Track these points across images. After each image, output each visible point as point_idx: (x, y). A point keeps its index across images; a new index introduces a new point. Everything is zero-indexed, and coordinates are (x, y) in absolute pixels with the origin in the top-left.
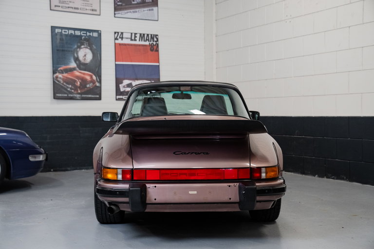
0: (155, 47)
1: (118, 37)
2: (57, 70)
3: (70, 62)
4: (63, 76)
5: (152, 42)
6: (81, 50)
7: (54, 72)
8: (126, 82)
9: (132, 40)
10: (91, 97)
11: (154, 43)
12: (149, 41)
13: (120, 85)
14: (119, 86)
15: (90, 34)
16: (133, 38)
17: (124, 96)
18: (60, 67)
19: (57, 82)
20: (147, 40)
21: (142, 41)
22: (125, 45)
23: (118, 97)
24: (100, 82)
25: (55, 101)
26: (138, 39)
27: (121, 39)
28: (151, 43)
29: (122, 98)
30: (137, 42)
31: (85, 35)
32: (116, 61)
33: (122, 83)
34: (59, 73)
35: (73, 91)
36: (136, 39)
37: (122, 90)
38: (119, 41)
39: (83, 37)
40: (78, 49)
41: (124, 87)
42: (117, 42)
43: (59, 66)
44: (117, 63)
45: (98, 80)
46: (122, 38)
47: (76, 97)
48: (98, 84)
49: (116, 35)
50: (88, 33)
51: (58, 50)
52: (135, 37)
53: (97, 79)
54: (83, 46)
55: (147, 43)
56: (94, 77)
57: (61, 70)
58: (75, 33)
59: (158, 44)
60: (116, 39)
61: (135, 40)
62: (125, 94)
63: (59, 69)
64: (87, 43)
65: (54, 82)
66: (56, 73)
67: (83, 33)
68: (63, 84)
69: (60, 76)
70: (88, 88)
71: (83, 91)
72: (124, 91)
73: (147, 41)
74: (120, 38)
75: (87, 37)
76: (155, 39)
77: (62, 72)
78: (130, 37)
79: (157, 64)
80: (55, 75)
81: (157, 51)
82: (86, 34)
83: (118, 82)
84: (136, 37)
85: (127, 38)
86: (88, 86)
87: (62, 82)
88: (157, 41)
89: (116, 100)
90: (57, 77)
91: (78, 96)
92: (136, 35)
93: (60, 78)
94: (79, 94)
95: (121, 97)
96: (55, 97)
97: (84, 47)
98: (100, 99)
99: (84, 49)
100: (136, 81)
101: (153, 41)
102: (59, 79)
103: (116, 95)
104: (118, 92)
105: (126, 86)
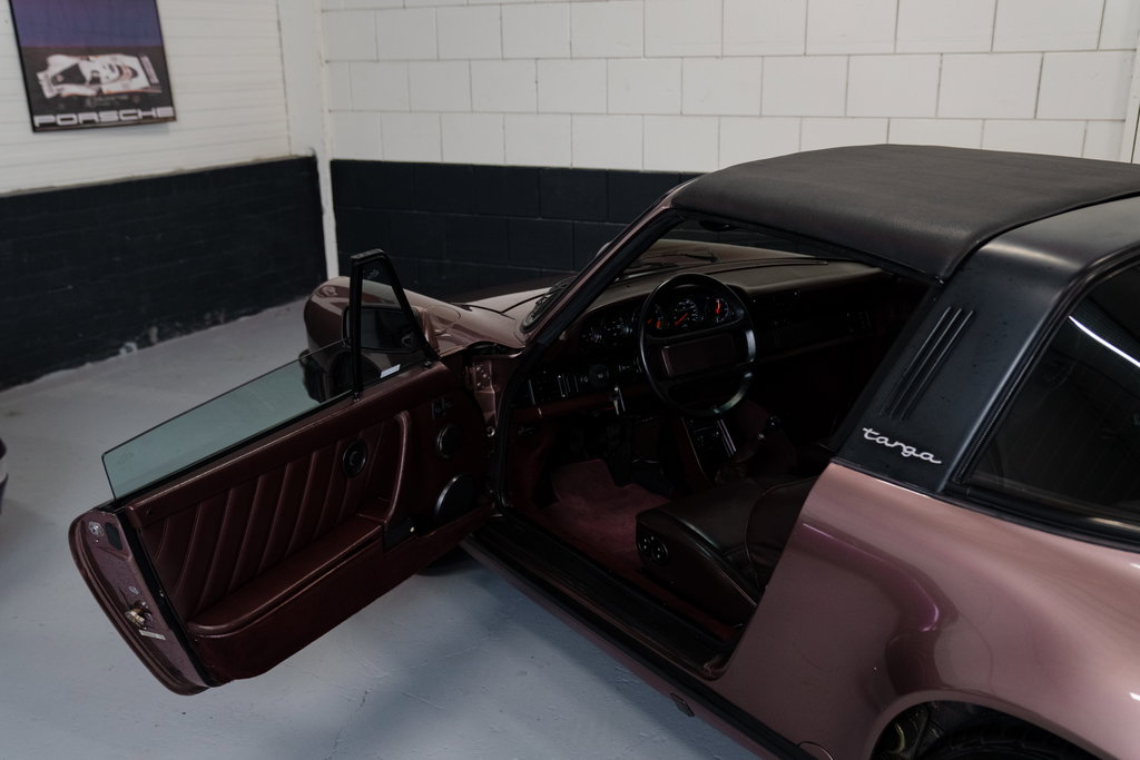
8: (59, 63)
13: (41, 76)
14: (37, 80)
17: (59, 117)
23: (39, 120)
29: (55, 124)
33: (44, 67)
37: (49, 92)
41: (54, 81)
62: (62, 106)
72: (58, 97)
83: (30, 63)
89: (35, 129)
95: (49, 119)
100: (91, 58)
103: (32, 114)
104: (37, 102)
105: (60, 79)
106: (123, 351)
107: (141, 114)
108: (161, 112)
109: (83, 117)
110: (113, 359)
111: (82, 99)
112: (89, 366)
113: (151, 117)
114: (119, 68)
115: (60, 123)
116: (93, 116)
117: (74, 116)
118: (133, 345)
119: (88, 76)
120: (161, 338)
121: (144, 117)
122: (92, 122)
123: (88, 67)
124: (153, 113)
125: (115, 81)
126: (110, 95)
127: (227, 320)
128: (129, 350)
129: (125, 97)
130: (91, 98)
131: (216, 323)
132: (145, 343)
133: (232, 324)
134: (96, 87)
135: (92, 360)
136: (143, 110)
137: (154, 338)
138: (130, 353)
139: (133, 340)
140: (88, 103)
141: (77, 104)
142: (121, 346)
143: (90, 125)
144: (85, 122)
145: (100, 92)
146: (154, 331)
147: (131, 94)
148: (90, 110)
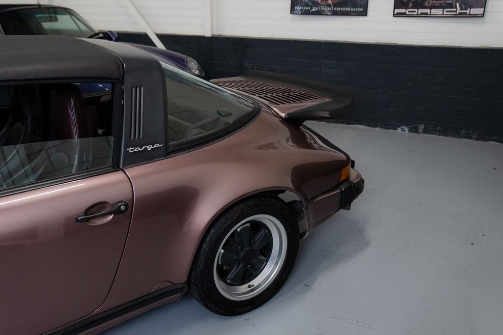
10: (348, 11)
17: (408, 10)
23: (397, 11)
29: (405, 14)
47: (324, 11)
89: (394, 15)
91: (327, 9)
94: (329, 6)
95: (403, 11)
96: (292, 11)
98: (365, 14)
103: (395, 8)
106: (399, 130)
107: (459, 11)
108: (474, 11)
109: (421, 11)
110: (392, 131)
112: (378, 129)
113: (465, 14)
115: (407, 13)
116: (428, 11)
117: (416, 10)
118: (406, 129)
120: (425, 131)
121: (461, 14)
122: (427, 14)
124: (468, 11)
127: (478, 139)
128: (403, 130)
131: (468, 137)
132: (414, 130)
133: (481, 143)
135: (380, 127)
137: (421, 130)
138: (403, 132)
139: (407, 126)
140: (427, 4)
141: (420, 4)
142: (399, 127)
143: (424, 15)
144: (421, 14)
146: (422, 127)
148: (426, 8)
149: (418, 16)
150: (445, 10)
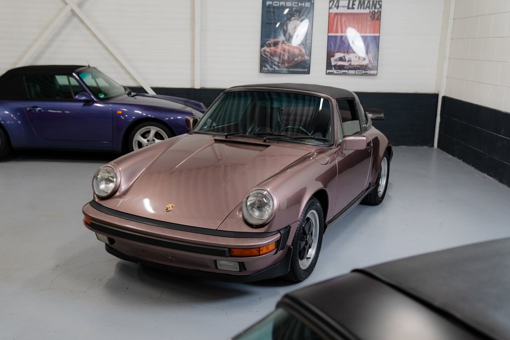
0: (376, 16)
1: (333, 6)
2: (265, 43)
3: (279, 35)
4: (270, 50)
5: (373, 9)
6: (291, 22)
7: (262, 46)
9: (349, 8)
10: (298, 71)
11: (376, 11)
12: (369, 8)
13: (332, 59)
14: (330, 60)
15: (302, 4)
16: (351, 6)
18: (267, 41)
19: (264, 56)
20: (367, 7)
21: (361, 8)
22: (341, 14)
23: (328, 71)
24: (310, 55)
25: (263, 74)
26: (356, 6)
27: (336, 8)
28: (372, 11)
29: (333, 73)
30: (356, 11)
31: (297, 6)
32: (328, 33)
33: (333, 56)
34: (267, 46)
35: (280, 64)
36: (354, 6)
37: (333, 64)
38: (334, 10)
39: (294, 9)
40: (288, 22)
41: (336, 60)
42: (331, 11)
43: (267, 39)
44: (330, 34)
45: (308, 53)
46: (338, 7)
47: (283, 71)
48: (307, 58)
49: (331, 4)
50: (300, 3)
51: (266, 23)
52: (353, 4)
53: (306, 52)
54: (293, 18)
55: (367, 11)
56: (303, 51)
57: (269, 44)
58: (286, 4)
59: (380, 12)
60: (330, 8)
61: (353, 8)
62: (337, 68)
63: (267, 42)
64: (298, 14)
65: (261, 56)
66: (264, 47)
67: (294, 4)
68: (270, 57)
69: (268, 49)
70: (296, 61)
71: (291, 64)
73: (368, 9)
74: (335, 6)
75: (298, 8)
76: (378, 6)
77: (269, 46)
78: (347, 5)
79: (378, 35)
80: (263, 49)
81: (379, 19)
82: (298, 4)
83: (330, 55)
84: (355, 5)
85: (343, 7)
86: (296, 59)
87: (269, 56)
88: (381, 7)
89: (326, 74)
90: (265, 51)
91: (285, 70)
92: (355, 3)
93: (268, 52)
94: (287, 67)
95: (332, 71)
96: (261, 71)
97: (295, 19)
98: (308, 73)
99: (294, 21)
100: (350, 54)
101: (375, 8)
102: (266, 53)
103: (327, 69)
104: (329, 66)
105: (338, 60)
107: (364, 72)
108: (372, 72)
109: (342, 71)
111: (344, 66)
113: (367, 73)
114: (359, 57)
115: (335, 72)
116: (346, 71)
117: (340, 71)
119: (347, 60)
121: (365, 73)
122: (346, 73)
123: (347, 57)
124: (368, 72)
125: (356, 61)
126: (354, 65)
129: (359, 66)
130: (347, 66)
134: (349, 63)
136: (365, 71)
140: (345, 67)
141: (341, 67)
143: (345, 74)
144: (343, 73)
145: (351, 64)
147: (362, 66)
148: (346, 69)
149: (340, 74)
150: (357, 71)
